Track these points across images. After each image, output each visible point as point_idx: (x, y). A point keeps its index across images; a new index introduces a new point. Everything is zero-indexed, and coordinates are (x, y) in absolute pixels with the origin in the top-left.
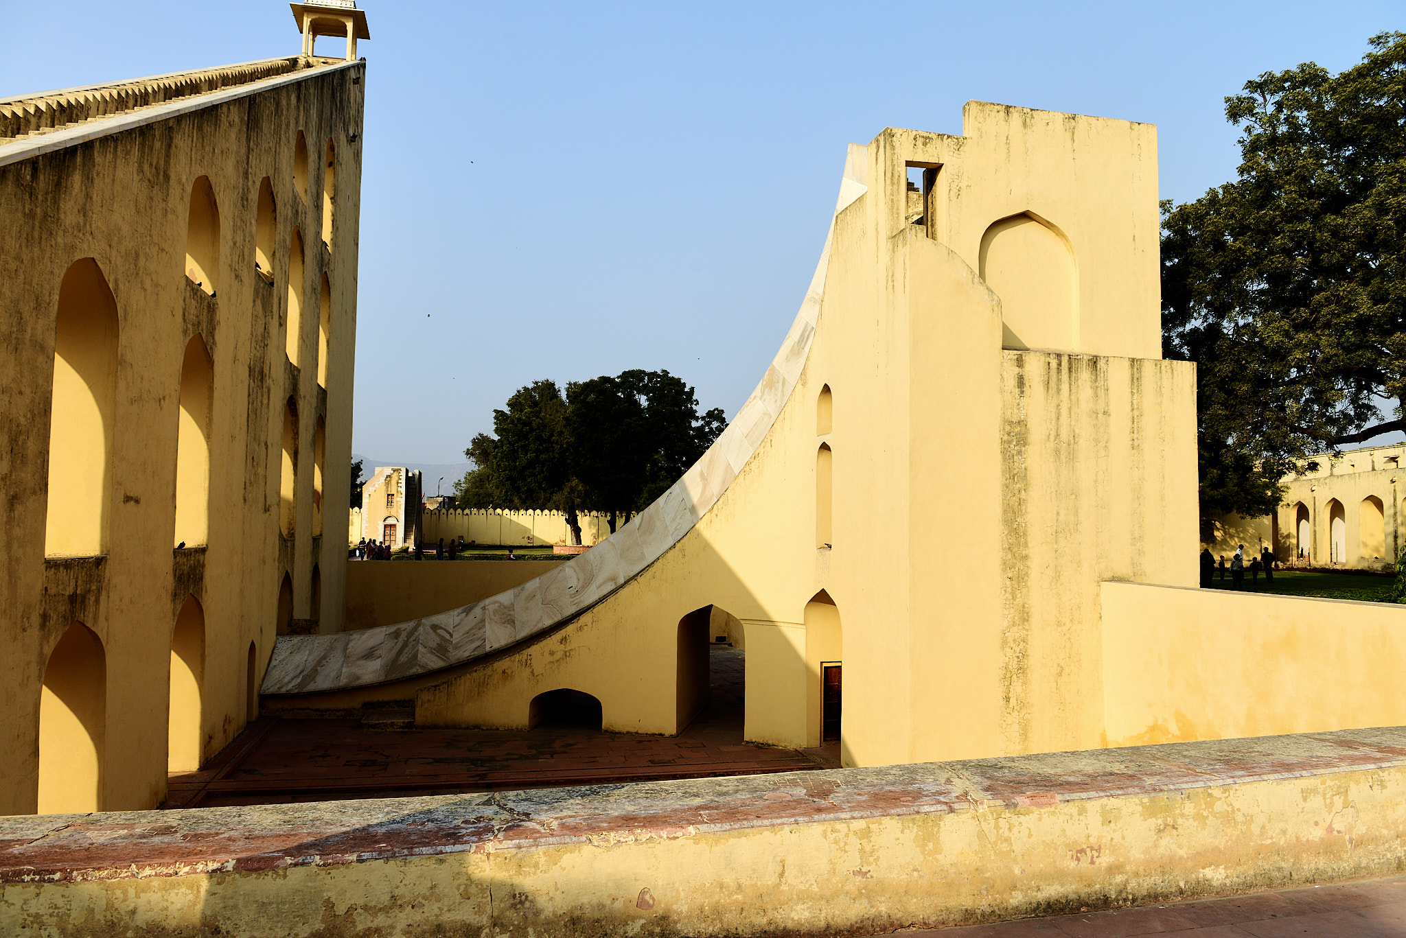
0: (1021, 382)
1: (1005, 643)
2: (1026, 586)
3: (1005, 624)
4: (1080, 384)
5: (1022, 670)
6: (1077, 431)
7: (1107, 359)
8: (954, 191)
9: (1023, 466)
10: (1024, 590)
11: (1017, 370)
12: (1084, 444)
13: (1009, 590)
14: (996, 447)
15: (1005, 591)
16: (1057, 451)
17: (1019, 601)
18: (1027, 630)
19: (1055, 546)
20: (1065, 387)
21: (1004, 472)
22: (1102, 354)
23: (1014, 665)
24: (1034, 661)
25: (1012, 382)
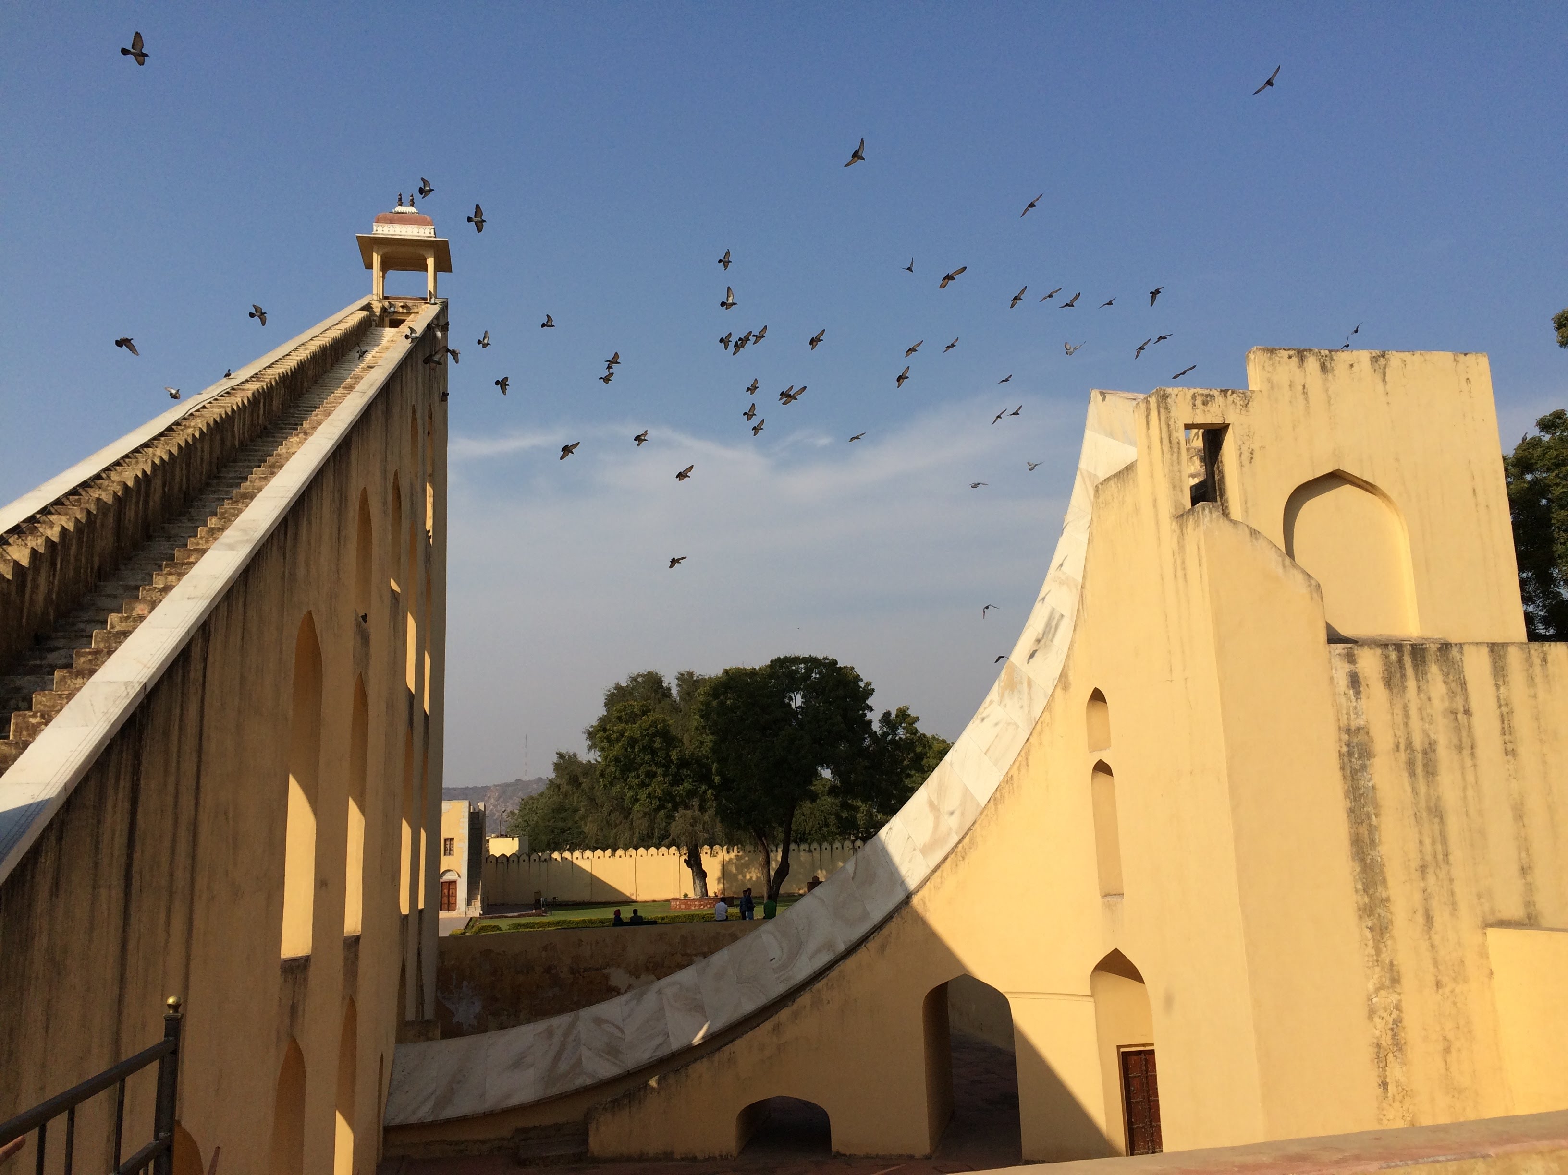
0: (1355, 681)
1: (1372, 1013)
2: (1392, 937)
3: (1371, 987)
4: (1430, 679)
5: (1399, 1045)
6: (1432, 736)
7: (1461, 646)
8: (1246, 455)
9: (1370, 784)
10: (1389, 942)
11: (1347, 667)
12: (1444, 755)
13: (1371, 943)
14: (1333, 763)
15: (1366, 945)
16: (1411, 764)
17: (1386, 957)
18: (1400, 994)
19: (1422, 884)
20: (1411, 684)
21: (1347, 794)
22: (1453, 639)
23: (1387, 1041)
24: (1412, 1032)
25: (1342, 682)
